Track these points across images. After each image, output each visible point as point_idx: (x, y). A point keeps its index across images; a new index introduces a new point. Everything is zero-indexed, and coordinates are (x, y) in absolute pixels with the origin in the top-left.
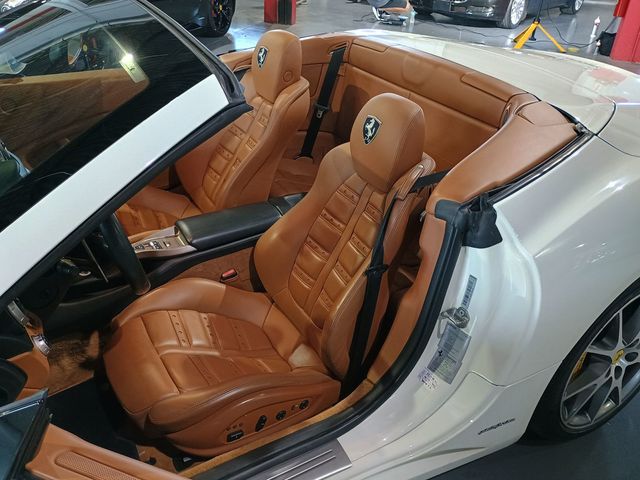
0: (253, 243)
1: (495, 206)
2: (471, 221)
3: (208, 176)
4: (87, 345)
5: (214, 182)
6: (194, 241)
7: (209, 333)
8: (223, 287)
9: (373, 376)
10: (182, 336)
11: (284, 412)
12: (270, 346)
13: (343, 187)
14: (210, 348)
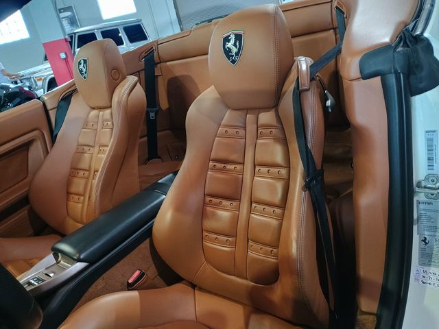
3: (71, 204)
5: (80, 205)
6: (82, 257)
8: (135, 294)
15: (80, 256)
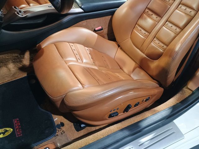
4: (23, 58)
7: (90, 57)
8: (96, 35)
9: (192, 86)
10: (78, 57)
11: (139, 103)
15: (82, 6)
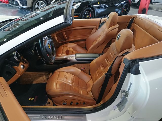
0: (90, 63)
1: (139, 63)
2: (131, 66)
6: (77, 59)
7: (72, 80)
8: (80, 71)
9: (102, 102)
10: (65, 78)
11: (78, 103)
12: (86, 88)
13: (112, 52)
14: (71, 83)
